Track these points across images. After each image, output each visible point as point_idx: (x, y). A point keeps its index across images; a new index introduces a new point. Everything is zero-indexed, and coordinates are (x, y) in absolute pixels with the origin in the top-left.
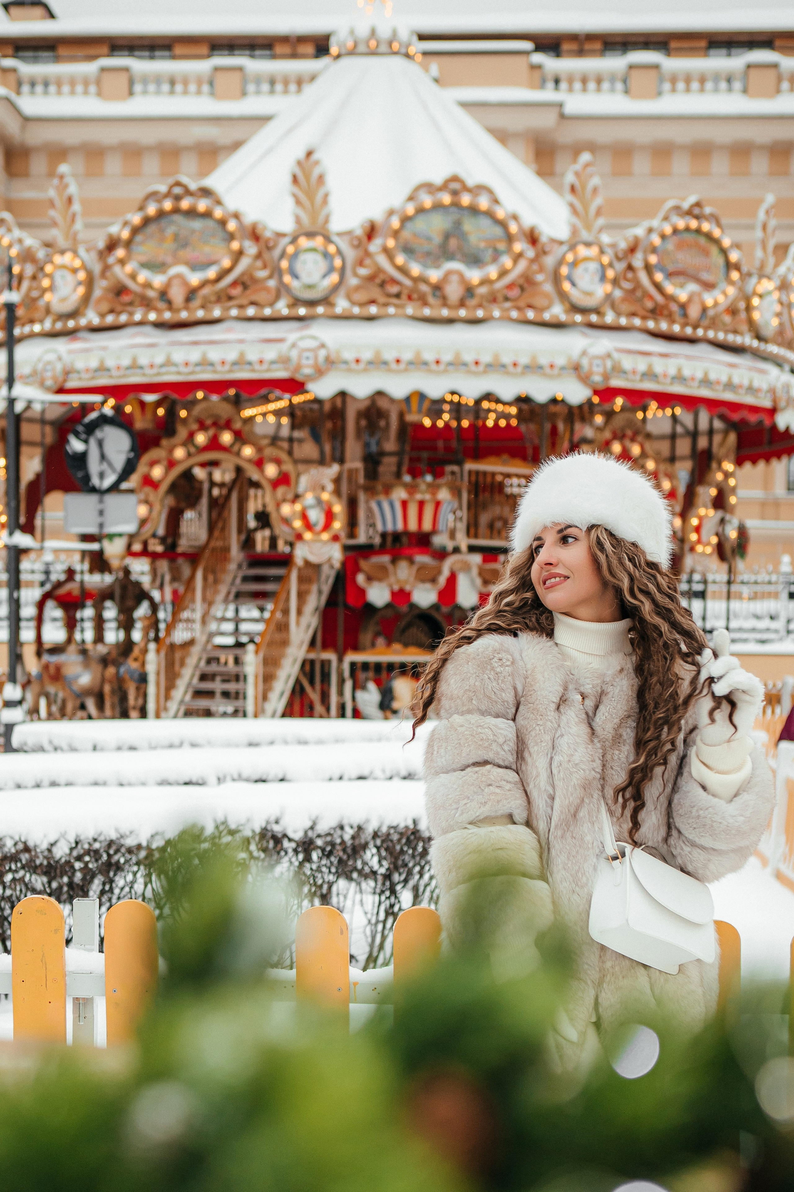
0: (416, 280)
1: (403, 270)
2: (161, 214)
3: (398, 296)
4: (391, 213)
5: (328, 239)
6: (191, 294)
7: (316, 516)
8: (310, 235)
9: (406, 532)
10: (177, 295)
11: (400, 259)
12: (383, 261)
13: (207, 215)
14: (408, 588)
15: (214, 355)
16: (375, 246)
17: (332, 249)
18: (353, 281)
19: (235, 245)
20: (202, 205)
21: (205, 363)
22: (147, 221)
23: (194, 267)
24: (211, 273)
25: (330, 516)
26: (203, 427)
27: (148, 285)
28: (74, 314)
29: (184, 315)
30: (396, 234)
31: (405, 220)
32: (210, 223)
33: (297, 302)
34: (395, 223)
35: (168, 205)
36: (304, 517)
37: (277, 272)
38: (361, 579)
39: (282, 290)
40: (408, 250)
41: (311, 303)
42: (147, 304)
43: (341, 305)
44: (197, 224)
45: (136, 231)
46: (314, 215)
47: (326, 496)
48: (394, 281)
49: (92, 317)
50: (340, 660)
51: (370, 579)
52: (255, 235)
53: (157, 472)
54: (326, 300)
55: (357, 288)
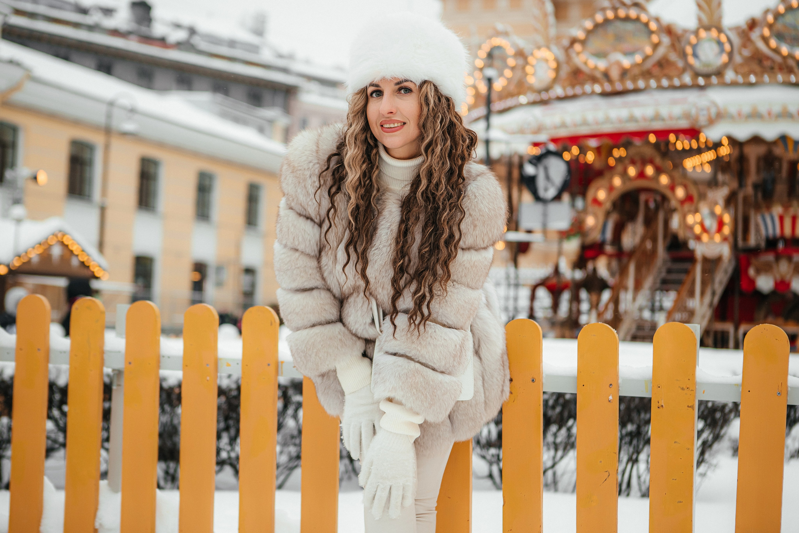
0: (784, 58)
1: (777, 51)
2: (607, 21)
3: (772, 68)
4: (767, 12)
5: (720, 30)
6: (624, 73)
7: (710, 223)
8: (708, 29)
9: (783, 237)
10: (615, 74)
11: (773, 43)
12: (761, 45)
13: (638, 19)
14: (787, 278)
15: (638, 112)
16: (755, 35)
17: (723, 38)
18: (738, 59)
19: (655, 38)
20: (633, 13)
21: (632, 119)
22: (597, 26)
23: (627, 53)
24: (638, 58)
25: (721, 224)
26: (633, 162)
27: (596, 68)
28: (547, 89)
29: (619, 87)
30: (770, 26)
31: (777, 16)
32: (638, 25)
33: (697, 74)
34: (770, 18)
35: (610, 14)
36: (702, 225)
37: (684, 55)
38: (752, 272)
39: (688, 67)
40: (780, 37)
41: (707, 76)
42: (594, 80)
43: (730, 76)
44: (629, 27)
45: (589, 33)
46: (711, 14)
47: (718, 210)
48: (768, 58)
49: (559, 91)
50: (737, 329)
51: (758, 271)
52: (669, 31)
53: (602, 195)
54: (719, 73)
55: (742, 65)
